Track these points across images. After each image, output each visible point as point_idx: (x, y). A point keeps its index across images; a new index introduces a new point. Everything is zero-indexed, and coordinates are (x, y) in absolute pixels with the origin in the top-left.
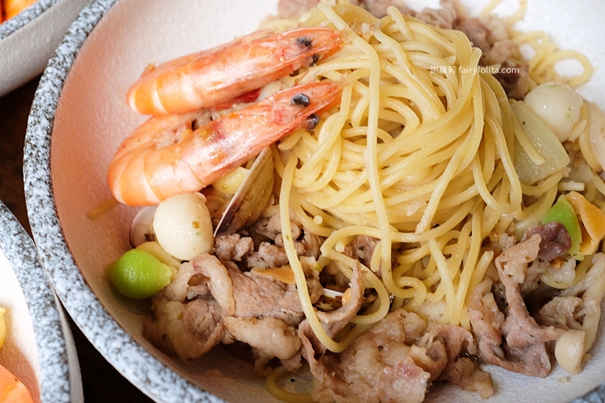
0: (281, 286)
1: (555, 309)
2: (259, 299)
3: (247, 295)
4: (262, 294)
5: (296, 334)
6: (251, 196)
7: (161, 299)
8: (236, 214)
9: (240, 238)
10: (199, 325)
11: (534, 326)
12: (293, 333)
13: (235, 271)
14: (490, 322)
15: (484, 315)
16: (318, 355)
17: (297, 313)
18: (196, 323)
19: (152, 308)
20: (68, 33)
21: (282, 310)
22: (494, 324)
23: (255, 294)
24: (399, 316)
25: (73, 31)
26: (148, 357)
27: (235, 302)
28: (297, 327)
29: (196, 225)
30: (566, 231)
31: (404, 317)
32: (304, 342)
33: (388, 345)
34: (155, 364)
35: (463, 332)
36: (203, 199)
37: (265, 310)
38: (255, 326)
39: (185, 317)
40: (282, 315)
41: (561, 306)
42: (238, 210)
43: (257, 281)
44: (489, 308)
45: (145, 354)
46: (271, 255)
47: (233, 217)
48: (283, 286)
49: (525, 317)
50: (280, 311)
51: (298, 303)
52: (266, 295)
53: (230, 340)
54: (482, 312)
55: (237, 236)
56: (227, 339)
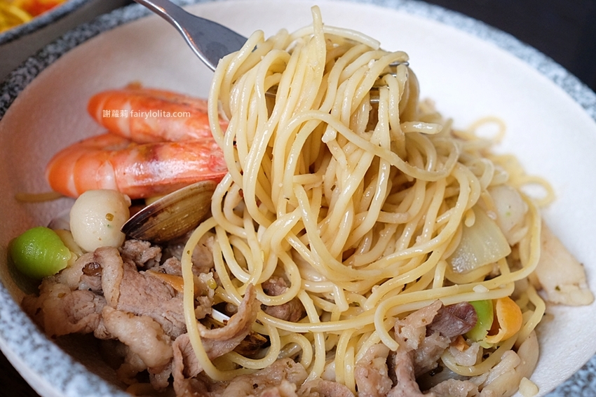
0: (170, 291)
1: (447, 389)
2: (143, 296)
3: (133, 289)
4: (148, 292)
5: (170, 345)
6: (172, 210)
7: (52, 282)
8: (151, 219)
9: (150, 247)
10: (77, 311)
11: (415, 390)
12: (168, 342)
13: (131, 266)
14: (375, 384)
15: (369, 373)
16: (186, 373)
17: (178, 322)
18: (76, 307)
19: (39, 287)
20: (61, 38)
21: (163, 315)
22: (378, 387)
23: (141, 289)
24: (285, 364)
25: (66, 37)
26: (8, 299)
27: (120, 294)
28: (173, 339)
29: (110, 217)
30: (474, 313)
31: (291, 366)
32: (175, 355)
33: (264, 385)
34: (12, 306)
35: (346, 391)
36: (128, 201)
37: (147, 309)
38: (130, 320)
39: (66, 298)
40: (161, 320)
41: (454, 388)
42: (155, 215)
43: (148, 279)
44: (377, 369)
45: (7, 296)
46: (174, 268)
47: (147, 220)
48: (172, 291)
49: (408, 379)
50: (161, 315)
51: (181, 311)
52: (152, 294)
53: (102, 333)
54: (369, 371)
55: (148, 244)
56: (100, 331)
